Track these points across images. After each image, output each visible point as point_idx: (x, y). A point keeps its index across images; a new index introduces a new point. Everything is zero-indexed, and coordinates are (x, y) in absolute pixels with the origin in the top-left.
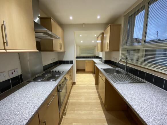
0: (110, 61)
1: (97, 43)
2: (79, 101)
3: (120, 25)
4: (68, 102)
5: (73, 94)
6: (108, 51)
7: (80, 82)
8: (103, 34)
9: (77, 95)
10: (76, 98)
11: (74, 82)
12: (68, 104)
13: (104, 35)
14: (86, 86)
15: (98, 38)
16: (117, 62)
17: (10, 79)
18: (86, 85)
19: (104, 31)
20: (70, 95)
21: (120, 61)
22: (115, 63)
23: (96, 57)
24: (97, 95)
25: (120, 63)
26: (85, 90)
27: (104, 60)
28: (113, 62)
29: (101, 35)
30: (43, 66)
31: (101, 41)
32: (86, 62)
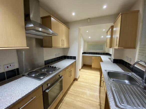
0: (121, 60)
1: (107, 39)
2: (75, 102)
3: (138, 12)
4: (64, 99)
5: (71, 92)
6: (117, 48)
7: (84, 79)
8: (112, 27)
9: (75, 94)
10: (73, 97)
11: (76, 78)
12: (63, 103)
13: (114, 29)
14: (88, 86)
15: (107, 32)
16: (132, 63)
17: (5, 72)
18: (87, 84)
19: (114, 23)
20: (69, 92)
21: (137, 63)
22: (129, 64)
23: (106, 53)
24: (98, 101)
25: (136, 66)
26: (85, 90)
27: (113, 58)
28: (126, 63)
29: (111, 29)
30: (45, 61)
31: (110, 36)
32: (93, 58)
